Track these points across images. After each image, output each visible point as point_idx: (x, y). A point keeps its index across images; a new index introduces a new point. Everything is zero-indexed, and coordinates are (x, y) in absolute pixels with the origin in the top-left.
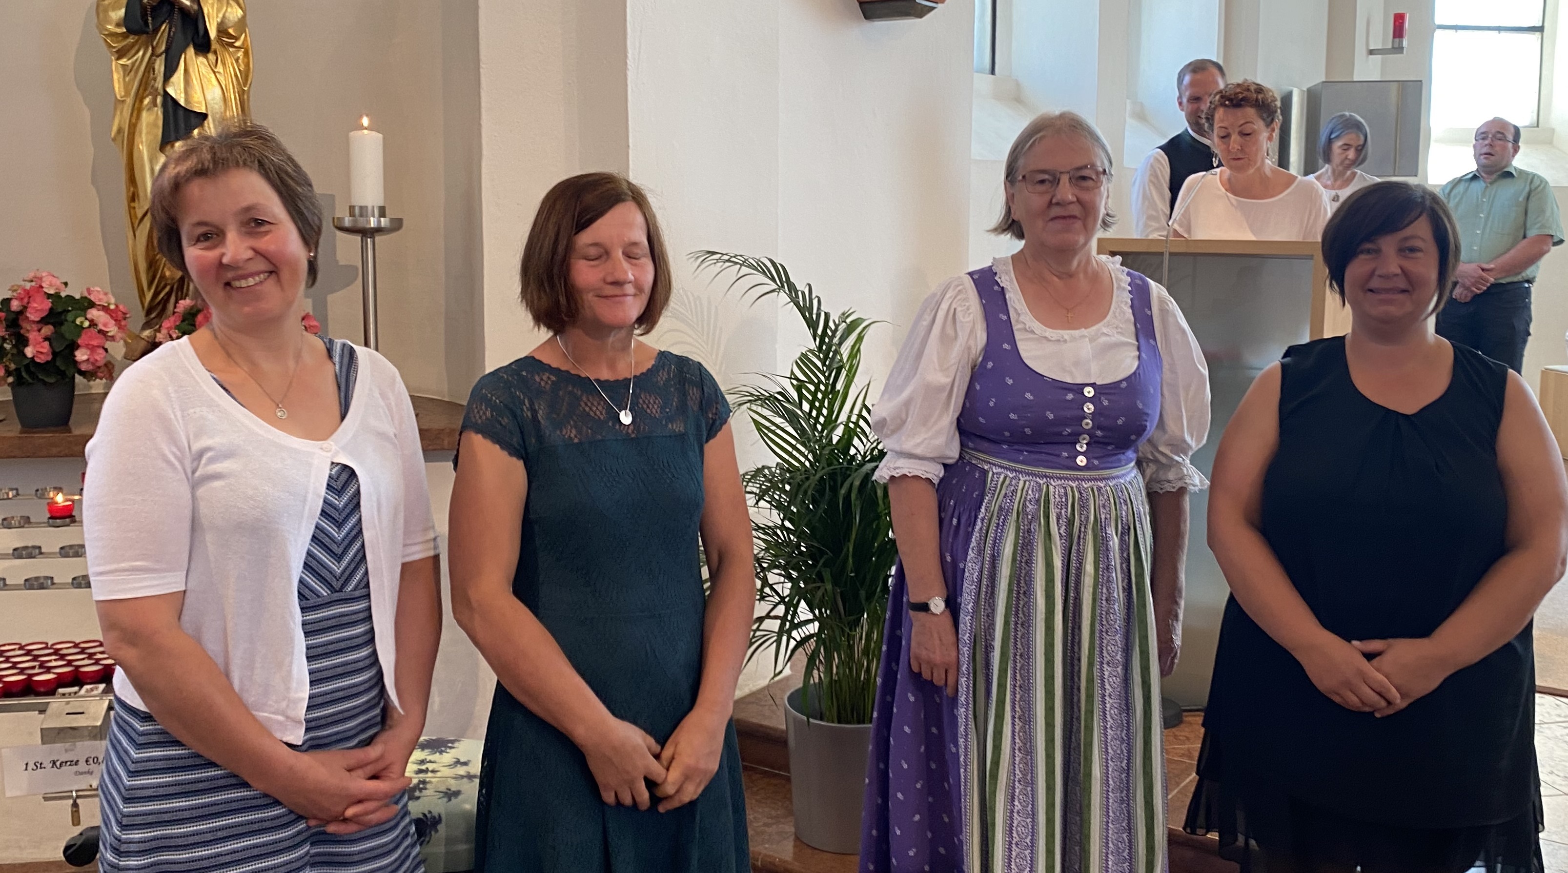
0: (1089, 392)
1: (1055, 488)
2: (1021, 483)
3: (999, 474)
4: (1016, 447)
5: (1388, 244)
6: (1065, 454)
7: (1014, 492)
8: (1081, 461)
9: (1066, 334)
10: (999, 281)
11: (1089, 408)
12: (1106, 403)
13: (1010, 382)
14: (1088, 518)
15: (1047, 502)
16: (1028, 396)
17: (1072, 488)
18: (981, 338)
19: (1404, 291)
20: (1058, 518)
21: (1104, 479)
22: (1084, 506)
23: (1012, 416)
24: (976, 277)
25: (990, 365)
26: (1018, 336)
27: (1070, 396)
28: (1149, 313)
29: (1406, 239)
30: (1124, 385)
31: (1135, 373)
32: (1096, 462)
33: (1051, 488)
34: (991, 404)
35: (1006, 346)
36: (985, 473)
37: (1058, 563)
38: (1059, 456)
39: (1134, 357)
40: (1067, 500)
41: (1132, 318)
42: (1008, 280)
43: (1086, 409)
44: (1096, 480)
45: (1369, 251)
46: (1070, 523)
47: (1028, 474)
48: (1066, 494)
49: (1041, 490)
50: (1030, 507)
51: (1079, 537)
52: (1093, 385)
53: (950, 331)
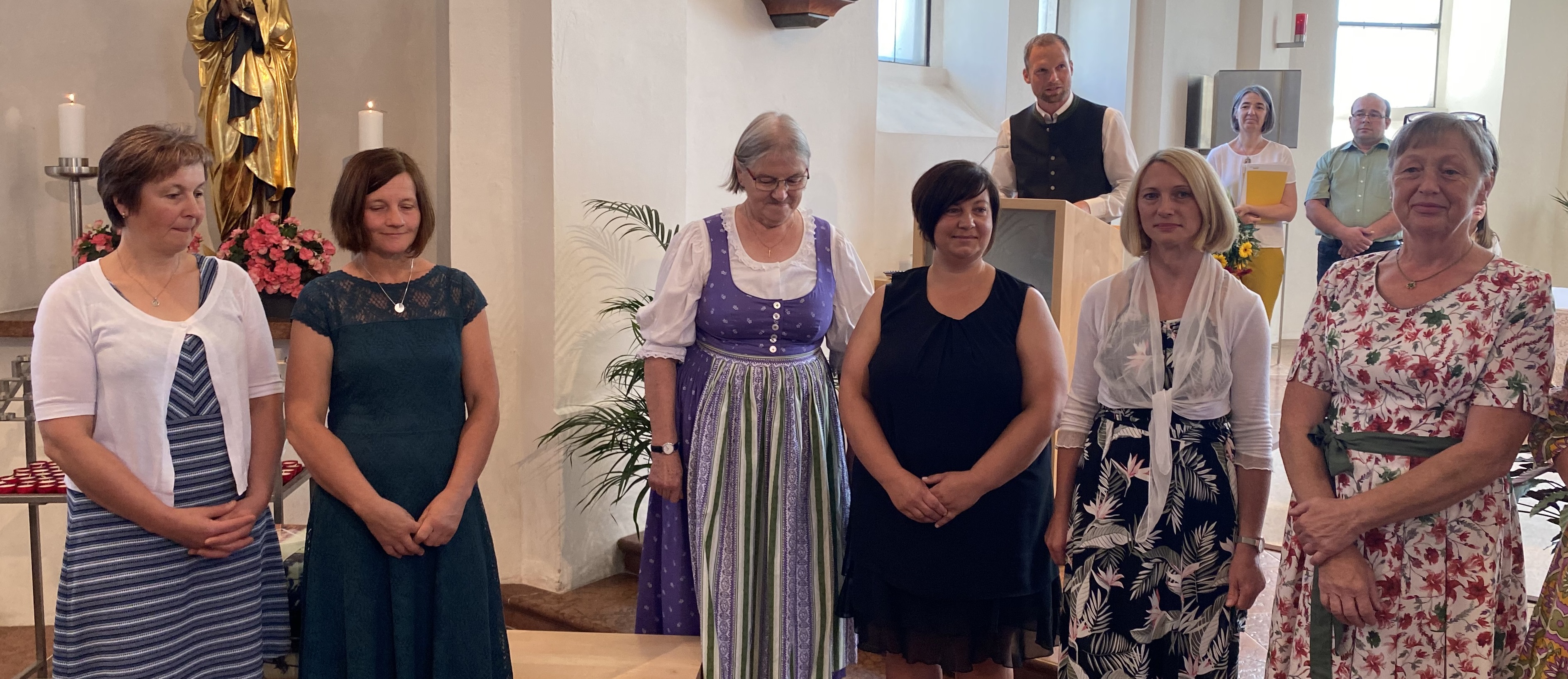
0: (777, 305)
1: (755, 369)
2: (733, 365)
3: (719, 359)
4: (730, 341)
5: (968, 206)
6: (762, 345)
7: (728, 371)
8: (773, 349)
9: (764, 266)
10: (724, 225)
11: (776, 317)
12: (788, 313)
13: (724, 297)
14: (776, 388)
15: (748, 377)
16: (735, 307)
17: (766, 368)
18: (707, 266)
19: (976, 238)
20: (756, 387)
21: (790, 361)
22: (774, 380)
23: (725, 321)
24: (708, 222)
25: (712, 285)
26: (733, 265)
27: (764, 308)
28: (828, 250)
29: (978, 202)
30: (803, 301)
31: (812, 292)
32: (784, 350)
33: (752, 369)
34: (712, 312)
35: (723, 273)
36: (711, 358)
37: (755, 417)
38: (758, 346)
39: (813, 281)
40: (762, 376)
41: (815, 254)
42: (730, 226)
43: (774, 317)
44: (783, 362)
45: (954, 211)
46: (765, 392)
47: (738, 359)
48: (762, 372)
49: (745, 370)
50: (738, 382)
51: (771, 401)
52: (780, 301)
53: (688, 260)
